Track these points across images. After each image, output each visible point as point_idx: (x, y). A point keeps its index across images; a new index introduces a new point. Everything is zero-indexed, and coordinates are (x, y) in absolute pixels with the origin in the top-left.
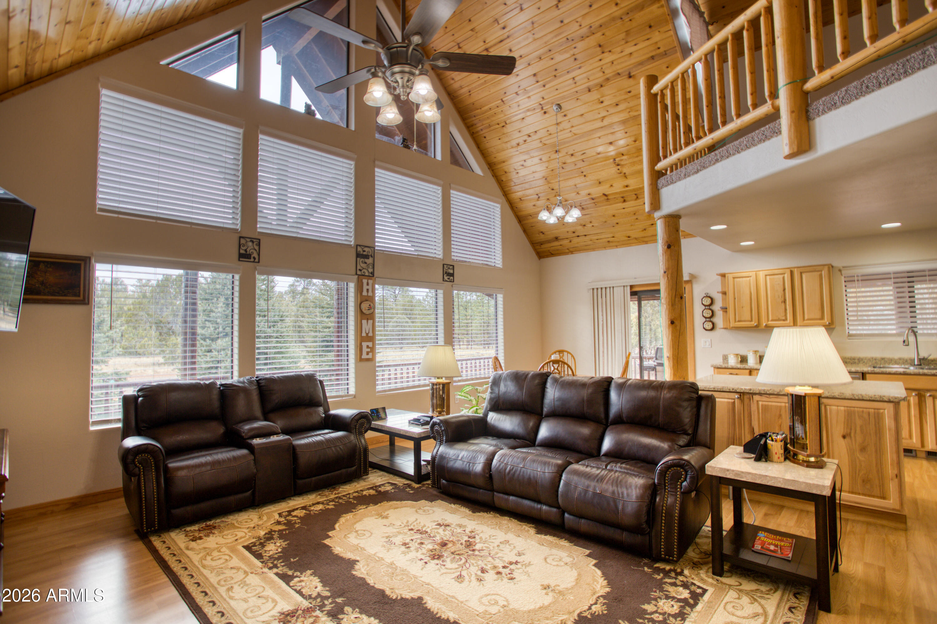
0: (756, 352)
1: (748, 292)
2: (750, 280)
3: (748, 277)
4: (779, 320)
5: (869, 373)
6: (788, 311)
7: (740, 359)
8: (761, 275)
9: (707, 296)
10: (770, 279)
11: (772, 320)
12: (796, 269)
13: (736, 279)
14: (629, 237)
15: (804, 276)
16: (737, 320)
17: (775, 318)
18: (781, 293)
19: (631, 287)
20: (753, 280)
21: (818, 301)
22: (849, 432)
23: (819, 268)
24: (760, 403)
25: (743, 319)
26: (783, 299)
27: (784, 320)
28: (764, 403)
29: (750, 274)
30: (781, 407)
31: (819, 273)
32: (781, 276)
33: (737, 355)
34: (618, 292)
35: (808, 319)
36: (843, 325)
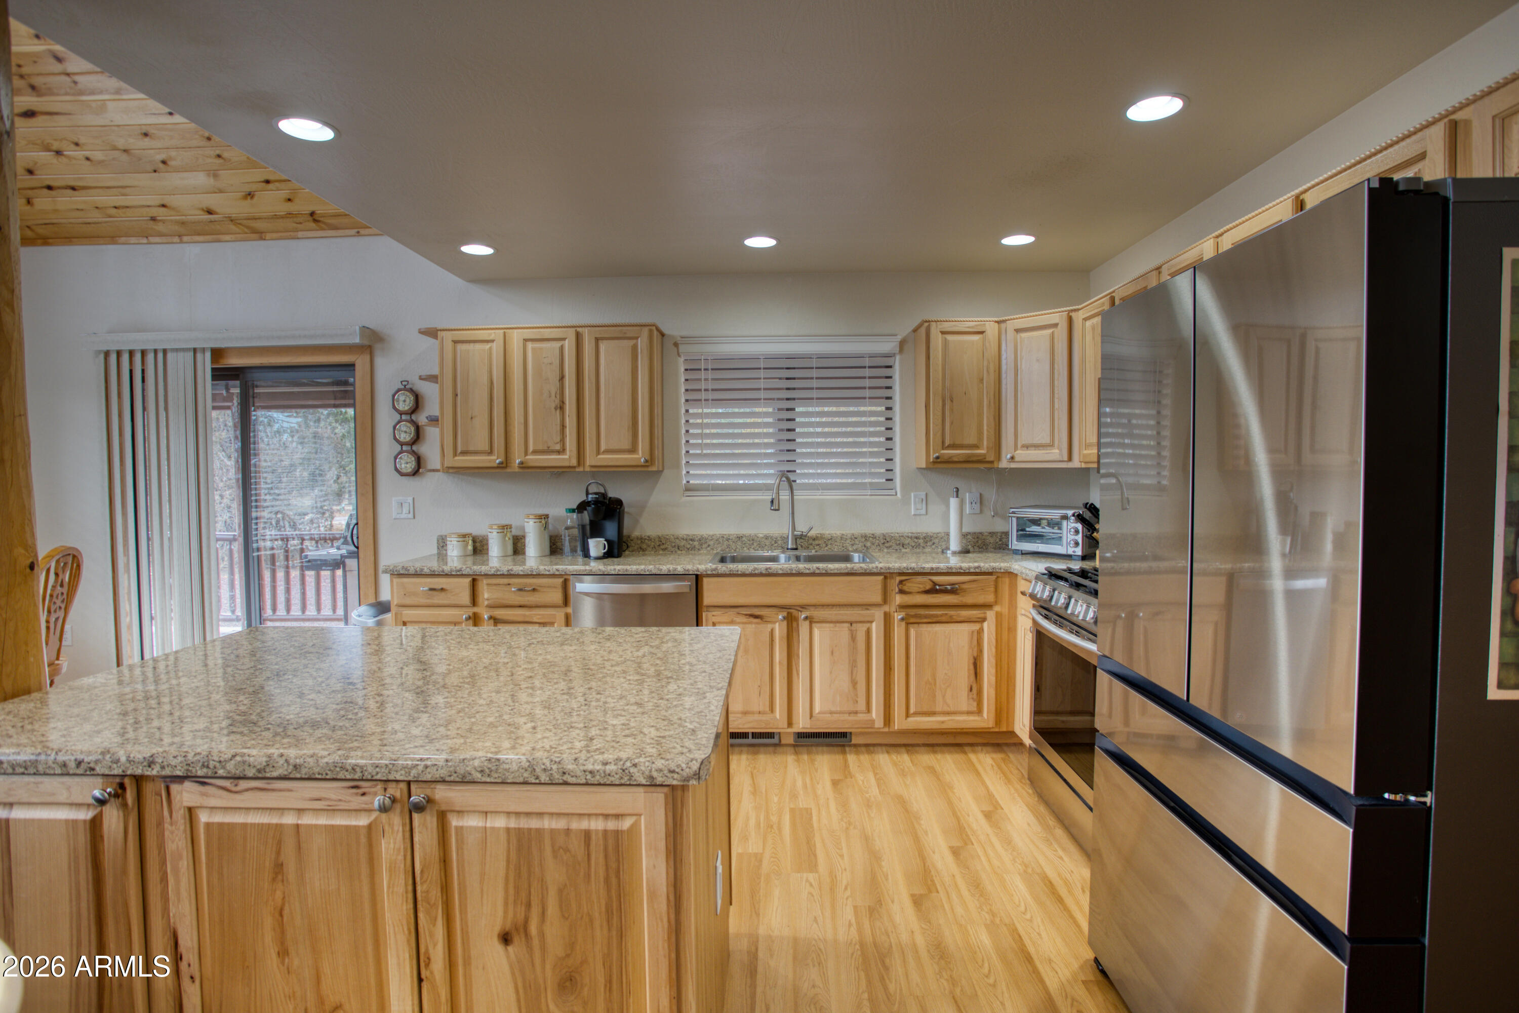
0: (504, 528)
1: (485, 380)
2: (490, 348)
3: (488, 341)
4: (548, 451)
5: (708, 576)
6: (567, 430)
7: (470, 547)
8: (516, 338)
9: (405, 389)
10: (533, 349)
11: (535, 452)
12: (586, 330)
13: (460, 347)
14: (210, 212)
15: (603, 346)
16: (459, 450)
17: (540, 447)
18: (554, 387)
19: (217, 354)
20: (497, 348)
21: (626, 410)
22: (521, 917)
23: (631, 332)
24: (204, 818)
25: (471, 448)
26: (557, 401)
27: (559, 452)
28: (218, 818)
29: (492, 335)
30: (279, 827)
31: (632, 342)
32: (557, 345)
33: (464, 536)
34: (179, 365)
35: (607, 451)
36: (677, 466)
